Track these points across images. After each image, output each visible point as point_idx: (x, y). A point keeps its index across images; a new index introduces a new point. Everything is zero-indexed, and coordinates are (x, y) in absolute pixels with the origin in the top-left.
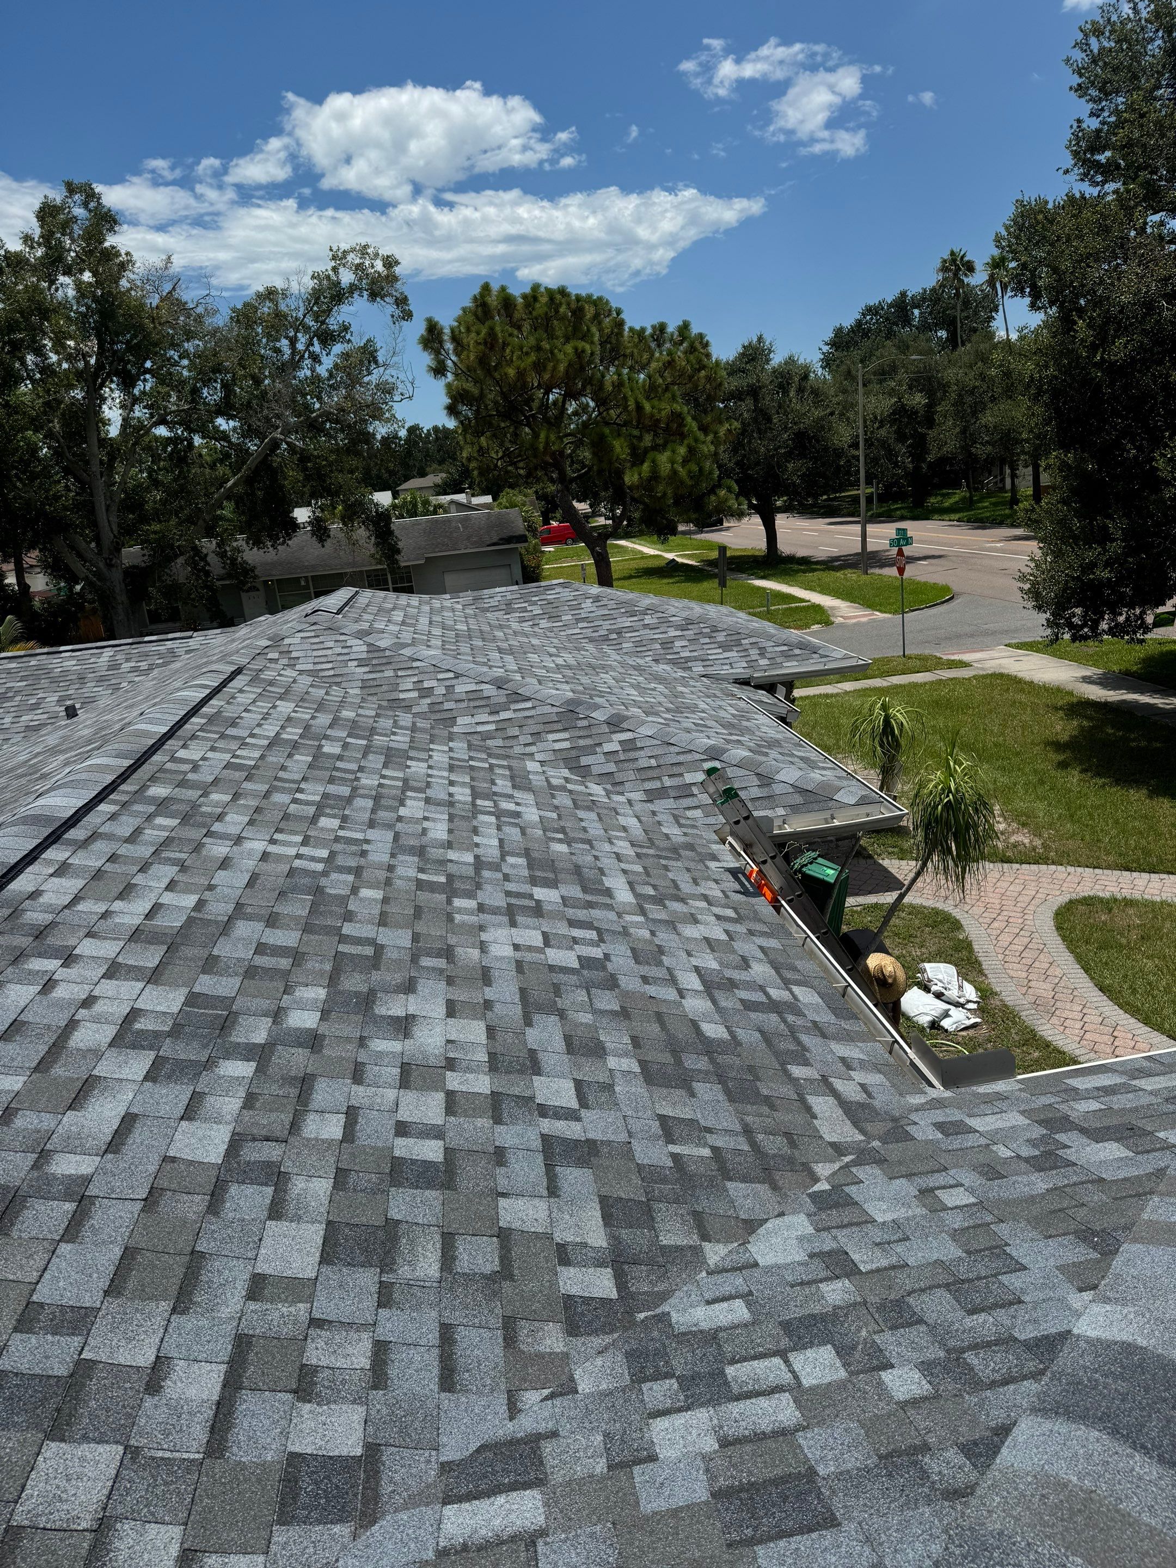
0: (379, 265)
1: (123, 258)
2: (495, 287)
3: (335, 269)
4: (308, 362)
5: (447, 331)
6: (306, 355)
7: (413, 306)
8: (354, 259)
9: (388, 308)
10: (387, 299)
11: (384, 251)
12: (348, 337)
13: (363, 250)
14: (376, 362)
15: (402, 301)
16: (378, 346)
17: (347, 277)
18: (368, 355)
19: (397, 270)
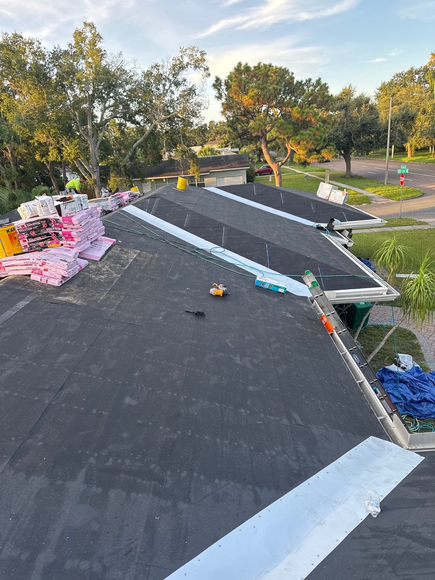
0: (198, 55)
1: (103, 52)
2: (243, 63)
3: (182, 56)
5: (223, 81)
6: (169, 91)
7: (210, 71)
8: (189, 52)
9: (202, 72)
10: (201, 69)
11: (201, 49)
12: (185, 84)
13: (193, 49)
14: (195, 94)
15: (206, 69)
16: (197, 87)
17: (186, 60)
18: (191, 91)
19: (206, 57)
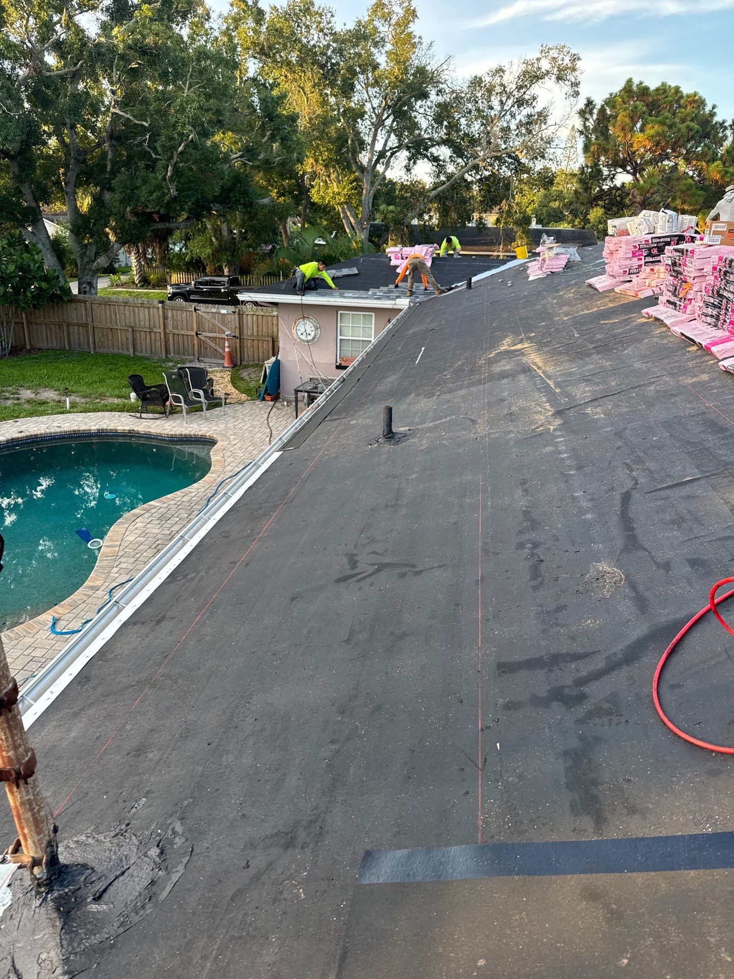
0: (567, 61)
1: (416, 40)
2: (636, 81)
3: (538, 59)
4: (508, 117)
5: (598, 107)
6: (508, 113)
7: (581, 89)
8: (553, 53)
9: (566, 88)
10: (567, 82)
11: (573, 51)
12: (534, 104)
13: (561, 50)
15: (576, 84)
17: (545, 65)
18: (542, 117)
19: (579, 64)
